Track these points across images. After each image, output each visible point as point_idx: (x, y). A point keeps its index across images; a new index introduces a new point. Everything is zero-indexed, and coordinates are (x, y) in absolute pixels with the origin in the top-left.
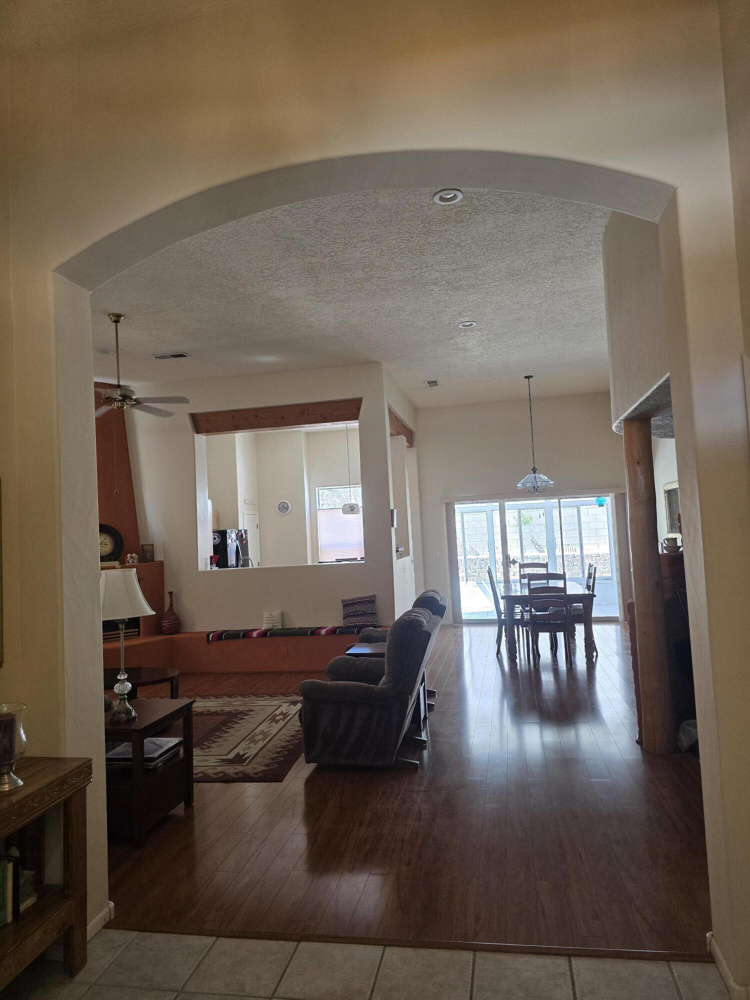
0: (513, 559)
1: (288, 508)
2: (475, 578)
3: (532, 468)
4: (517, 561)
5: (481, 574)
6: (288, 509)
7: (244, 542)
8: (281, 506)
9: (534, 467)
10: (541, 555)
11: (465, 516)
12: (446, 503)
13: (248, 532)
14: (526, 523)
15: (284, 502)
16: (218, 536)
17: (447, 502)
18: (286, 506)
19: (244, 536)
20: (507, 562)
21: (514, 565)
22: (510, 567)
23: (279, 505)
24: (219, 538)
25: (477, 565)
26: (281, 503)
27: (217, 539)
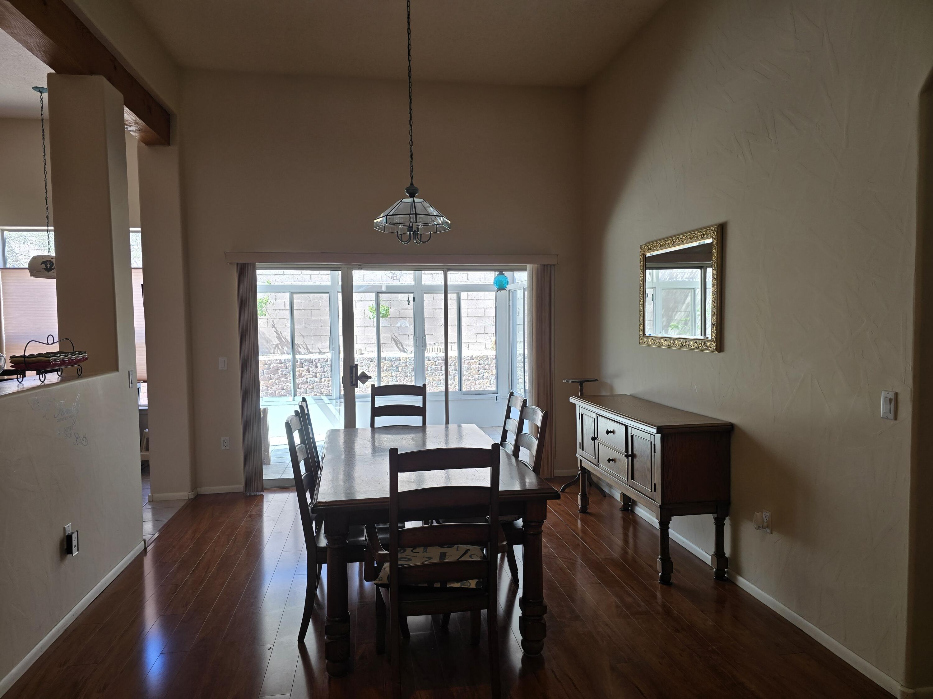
0: (363, 372)
2: (315, 384)
3: (409, 185)
4: (369, 375)
5: (323, 380)
9: (412, 184)
10: (402, 355)
11: (295, 296)
12: (238, 264)
14: (384, 316)
17: (240, 262)
20: (352, 377)
21: (364, 383)
22: (357, 387)
25: (319, 367)
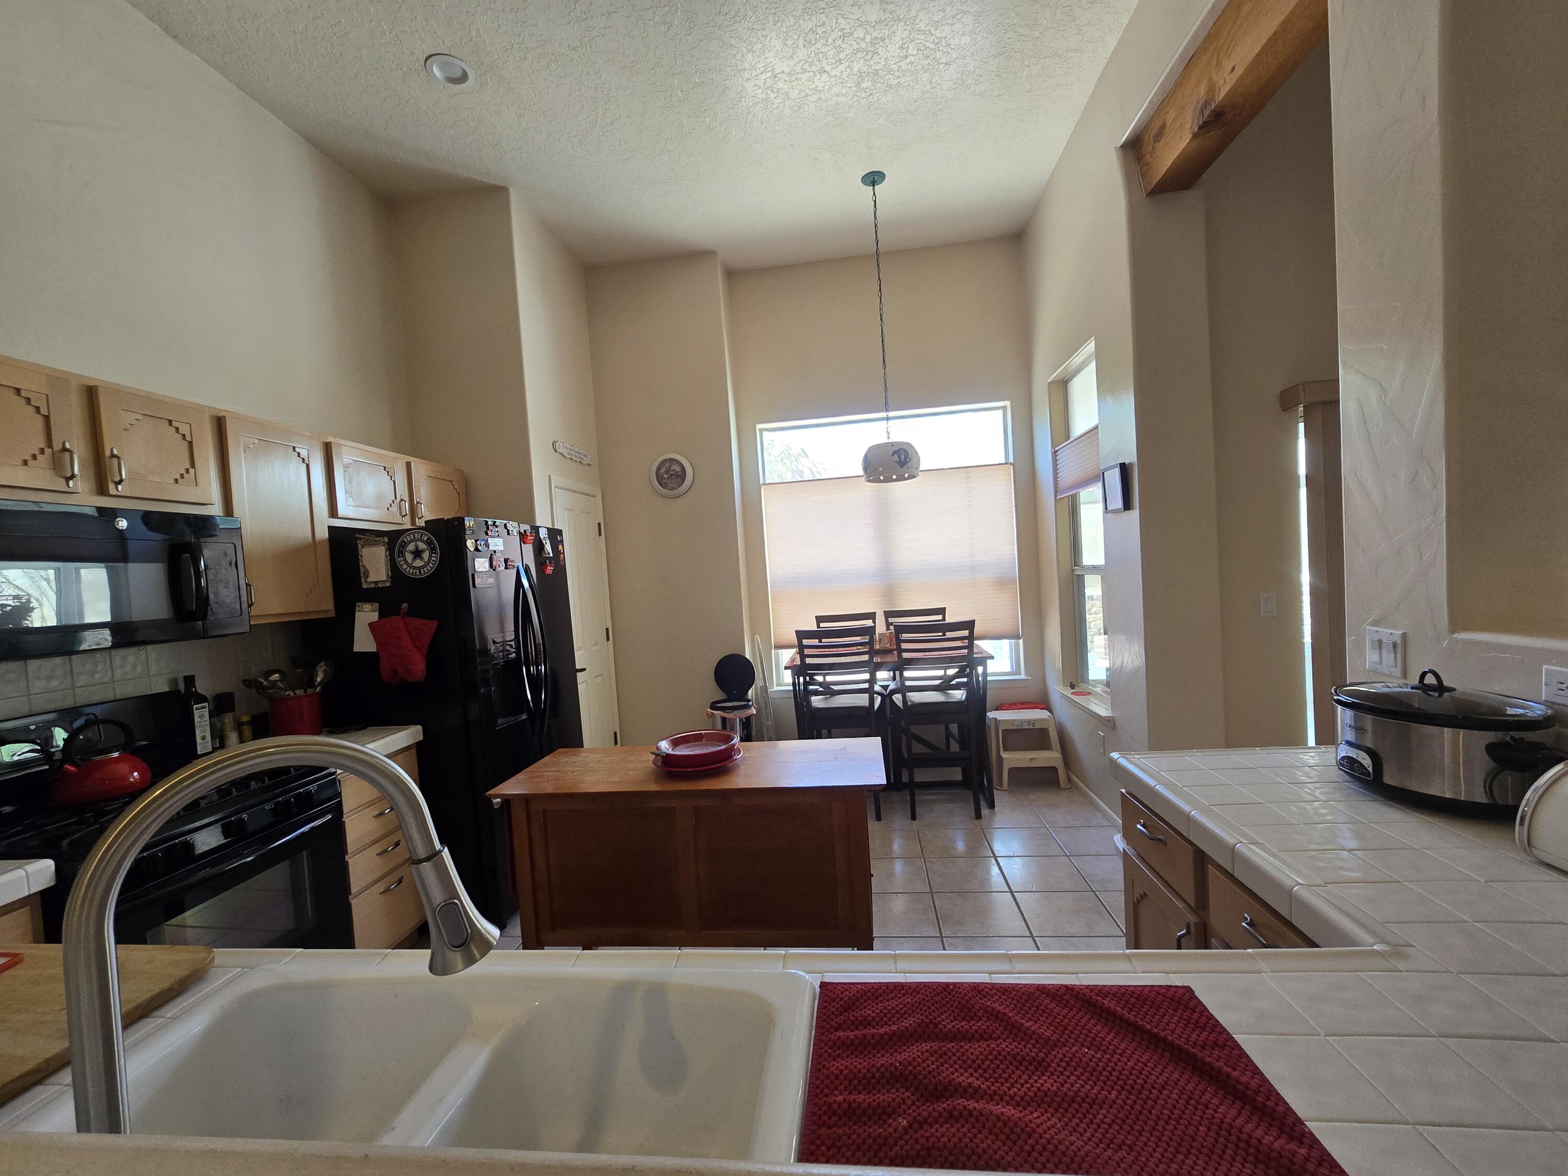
1: (682, 476)
6: (684, 480)
7: (550, 570)
8: (663, 470)
13: (566, 537)
15: (672, 461)
16: (429, 543)
18: (678, 469)
19: (548, 547)
23: (659, 469)
24: (432, 550)
26: (663, 462)
27: (426, 555)
